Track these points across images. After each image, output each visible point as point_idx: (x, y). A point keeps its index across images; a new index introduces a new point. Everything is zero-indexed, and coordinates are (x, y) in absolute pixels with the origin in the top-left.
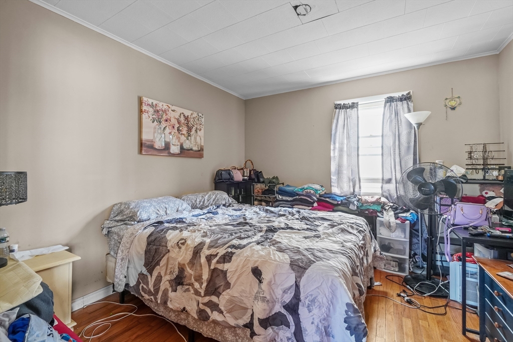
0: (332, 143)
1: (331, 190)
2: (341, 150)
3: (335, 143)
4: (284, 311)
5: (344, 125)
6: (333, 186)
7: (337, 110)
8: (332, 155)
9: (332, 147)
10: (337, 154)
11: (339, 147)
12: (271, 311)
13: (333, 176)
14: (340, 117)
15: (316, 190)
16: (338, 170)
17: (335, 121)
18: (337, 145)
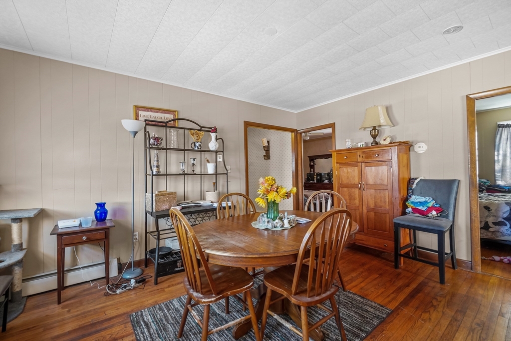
0: (496, 151)
1: (496, 183)
2: (505, 156)
3: (498, 151)
4: (503, 220)
5: (507, 139)
6: (497, 180)
7: (501, 129)
8: (496, 158)
9: (496, 153)
10: (501, 158)
11: (503, 154)
12: (497, 220)
13: (497, 173)
14: (503, 133)
15: (485, 183)
16: (502, 169)
17: (498, 136)
18: (501, 152)
